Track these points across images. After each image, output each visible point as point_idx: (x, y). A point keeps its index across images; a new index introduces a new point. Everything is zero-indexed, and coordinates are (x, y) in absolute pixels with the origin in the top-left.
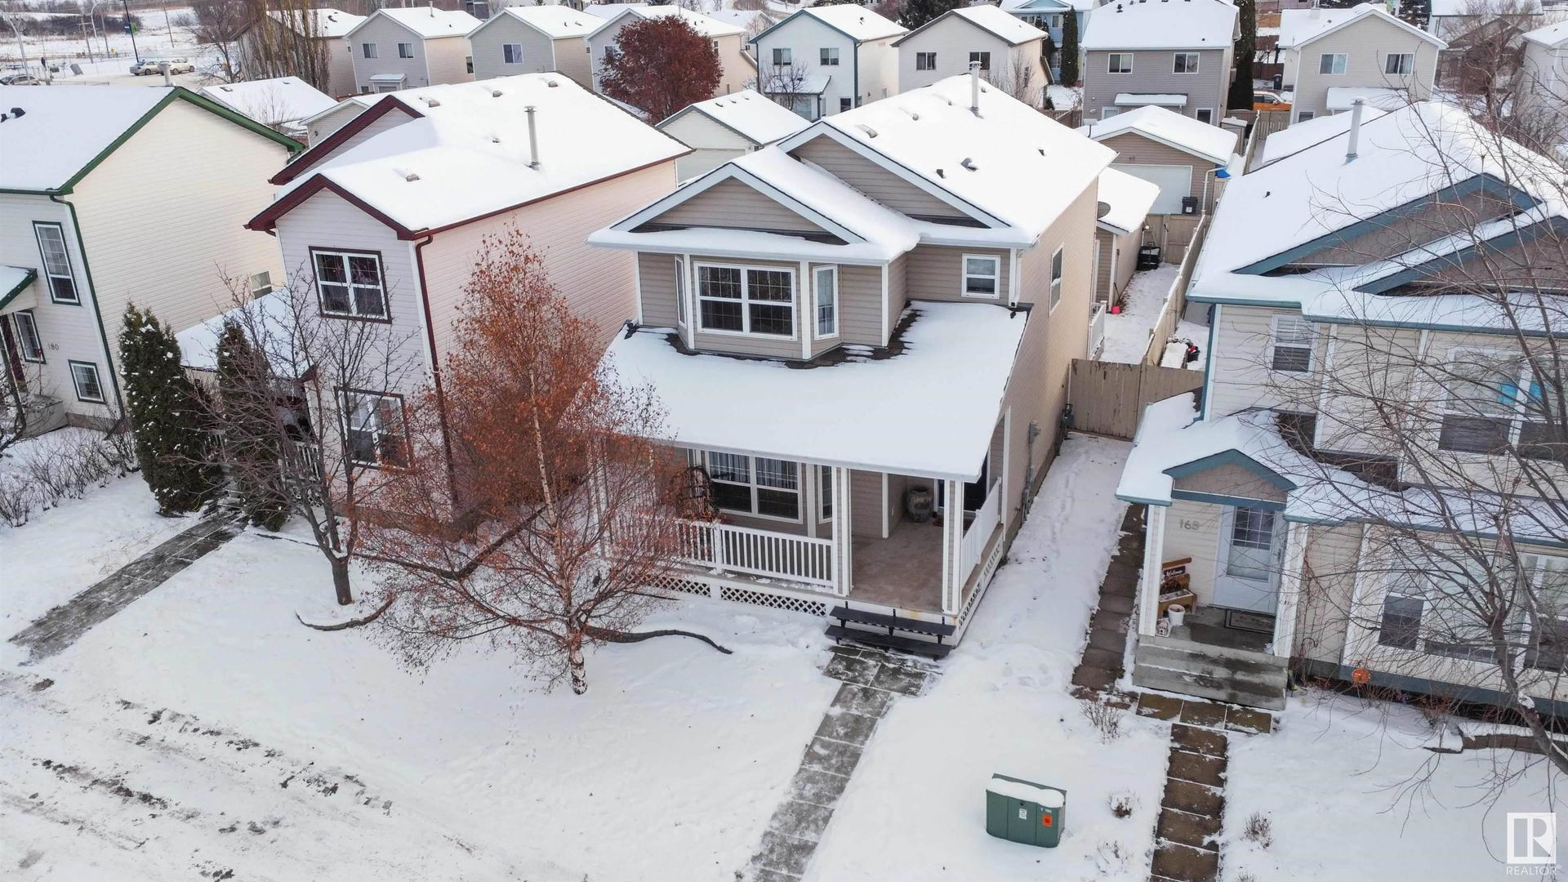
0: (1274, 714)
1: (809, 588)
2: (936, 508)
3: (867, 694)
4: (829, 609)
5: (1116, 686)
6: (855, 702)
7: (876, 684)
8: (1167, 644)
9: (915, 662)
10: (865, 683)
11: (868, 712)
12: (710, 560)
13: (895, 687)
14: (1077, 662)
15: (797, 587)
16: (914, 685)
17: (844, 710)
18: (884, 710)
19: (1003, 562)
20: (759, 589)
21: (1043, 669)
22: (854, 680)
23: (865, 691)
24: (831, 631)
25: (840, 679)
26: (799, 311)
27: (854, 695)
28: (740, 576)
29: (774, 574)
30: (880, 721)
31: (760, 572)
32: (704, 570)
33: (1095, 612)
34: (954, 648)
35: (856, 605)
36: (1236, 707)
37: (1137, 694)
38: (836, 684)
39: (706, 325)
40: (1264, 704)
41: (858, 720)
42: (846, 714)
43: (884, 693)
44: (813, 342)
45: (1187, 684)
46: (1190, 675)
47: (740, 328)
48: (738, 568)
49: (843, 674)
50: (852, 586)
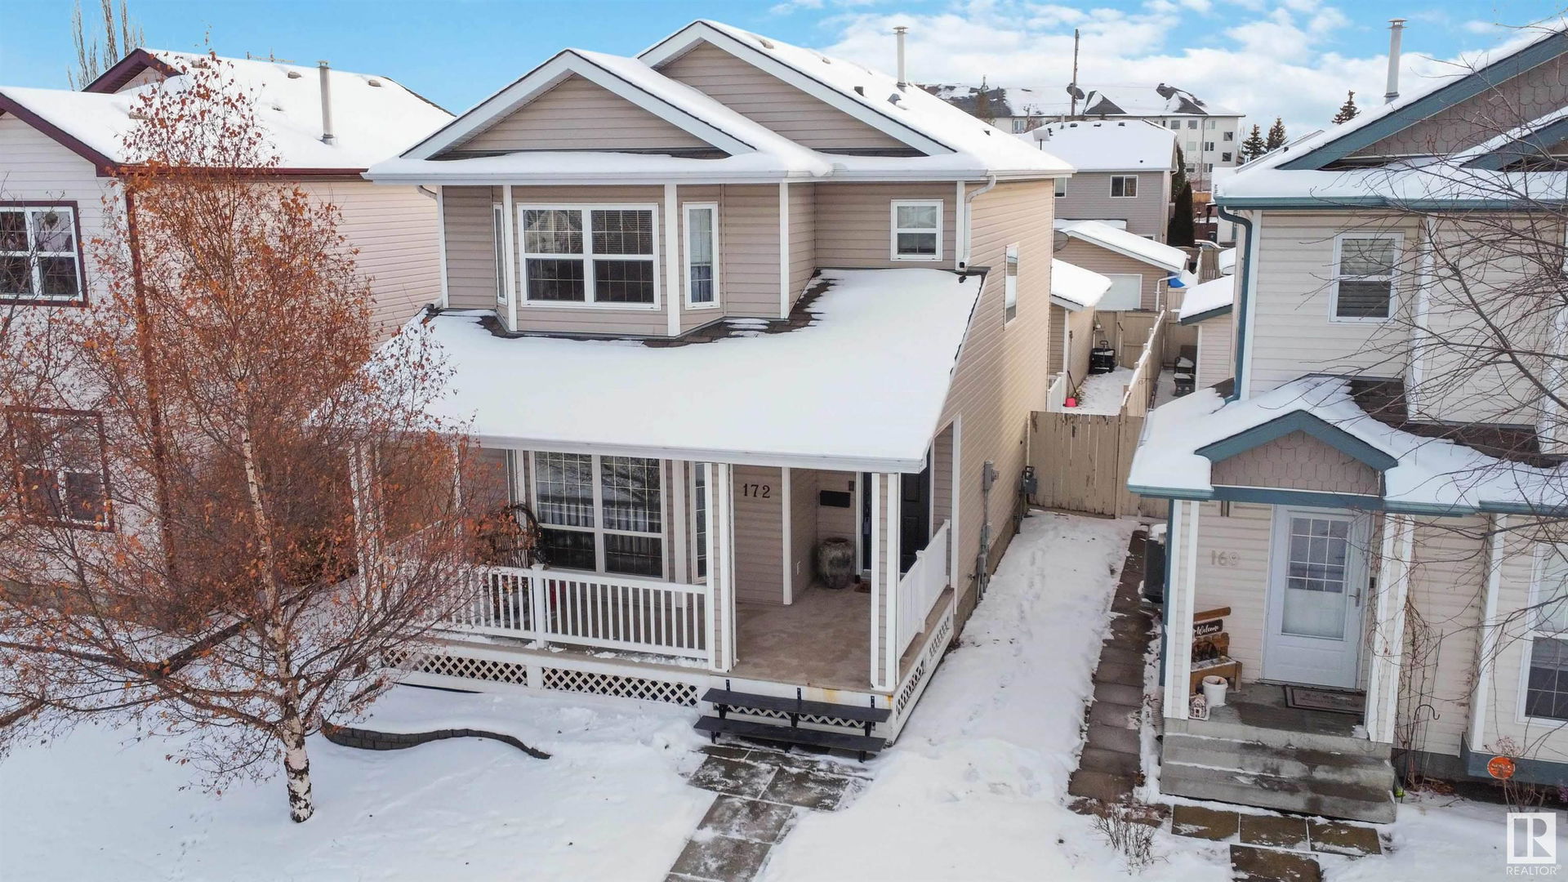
0: (1381, 829)
1: (672, 662)
2: (859, 571)
3: (756, 810)
4: (701, 692)
5: (1135, 796)
6: (737, 821)
7: (770, 796)
8: (1207, 730)
9: (830, 764)
10: (752, 795)
11: (756, 836)
12: (527, 627)
13: (800, 800)
14: (1074, 766)
15: (654, 662)
16: (829, 796)
17: (718, 834)
18: (782, 831)
19: (954, 645)
20: (597, 669)
21: (1026, 773)
22: (736, 791)
23: (753, 806)
24: (703, 724)
25: (715, 789)
26: (663, 266)
27: (736, 812)
28: (571, 649)
29: (621, 644)
30: (775, 848)
31: (600, 642)
32: (519, 644)
33: (1090, 704)
34: (890, 746)
35: (741, 685)
36: (1320, 820)
37: (1169, 807)
38: (710, 797)
39: (533, 294)
40: (1364, 814)
41: (739, 847)
42: (722, 839)
43: (783, 808)
44: (684, 313)
45: (1244, 788)
46: (1248, 776)
47: (580, 296)
48: (570, 639)
49: (719, 782)
50: (736, 660)
